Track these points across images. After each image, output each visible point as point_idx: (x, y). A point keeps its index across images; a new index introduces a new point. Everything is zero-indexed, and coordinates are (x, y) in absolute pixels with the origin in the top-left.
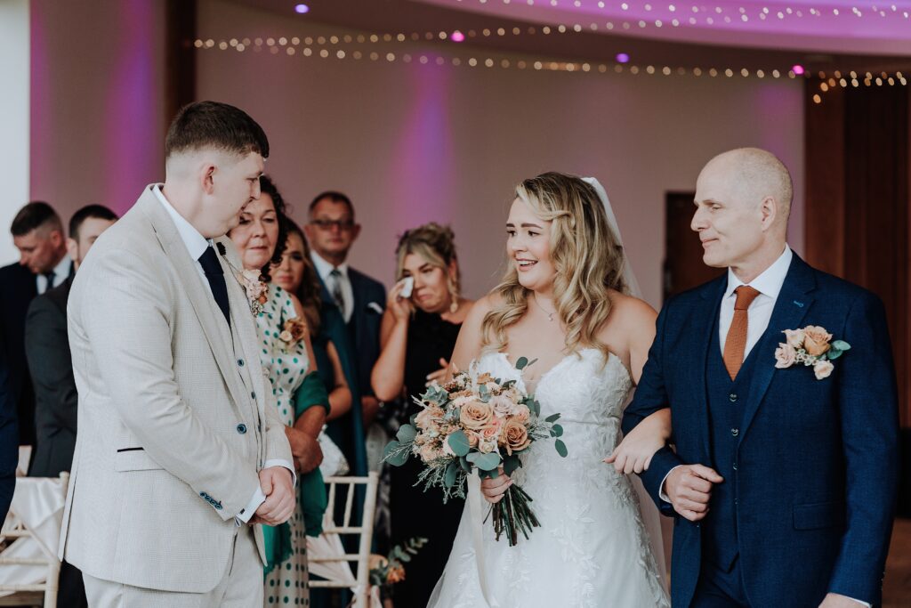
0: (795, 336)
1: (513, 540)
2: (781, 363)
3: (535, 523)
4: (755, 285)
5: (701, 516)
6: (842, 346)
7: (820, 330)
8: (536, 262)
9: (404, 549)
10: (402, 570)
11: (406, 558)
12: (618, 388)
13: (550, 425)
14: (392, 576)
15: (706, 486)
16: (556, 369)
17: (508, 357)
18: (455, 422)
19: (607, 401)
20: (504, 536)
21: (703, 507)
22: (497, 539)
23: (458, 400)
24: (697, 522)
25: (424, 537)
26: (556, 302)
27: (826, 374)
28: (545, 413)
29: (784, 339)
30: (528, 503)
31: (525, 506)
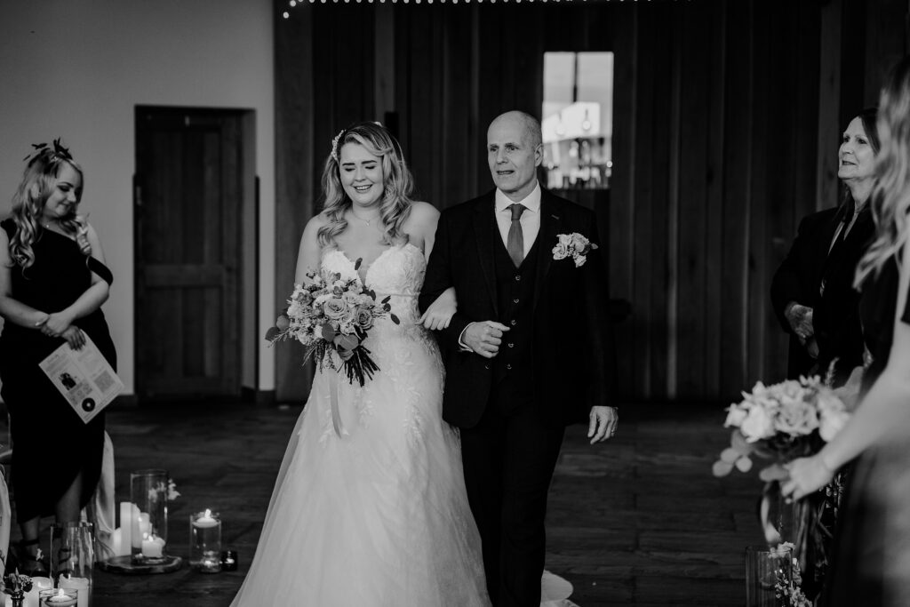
0: (565, 239)
5: (495, 354)
6: (594, 246)
8: (371, 185)
12: (420, 270)
15: (501, 334)
16: (379, 260)
17: (345, 254)
18: (322, 315)
19: (415, 280)
21: (497, 348)
22: (351, 383)
23: (321, 298)
24: (492, 358)
27: (582, 264)
30: (368, 355)
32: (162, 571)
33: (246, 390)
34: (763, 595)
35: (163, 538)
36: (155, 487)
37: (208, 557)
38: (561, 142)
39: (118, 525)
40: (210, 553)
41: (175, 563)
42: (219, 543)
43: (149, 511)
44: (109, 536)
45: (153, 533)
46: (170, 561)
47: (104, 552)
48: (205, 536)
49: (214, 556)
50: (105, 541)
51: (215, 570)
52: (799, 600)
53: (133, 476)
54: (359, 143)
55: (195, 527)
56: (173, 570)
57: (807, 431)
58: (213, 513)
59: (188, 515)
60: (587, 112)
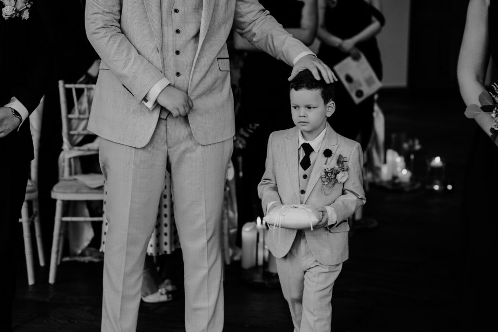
9: (246, 131)
10: (244, 142)
11: (247, 135)
14: (238, 146)
25: (257, 123)
32: (409, 191)
36: (407, 142)
39: (385, 162)
40: (438, 181)
41: (417, 186)
42: (443, 175)
46: (414, 185)
56: (415, 191)
58: (441, 158)
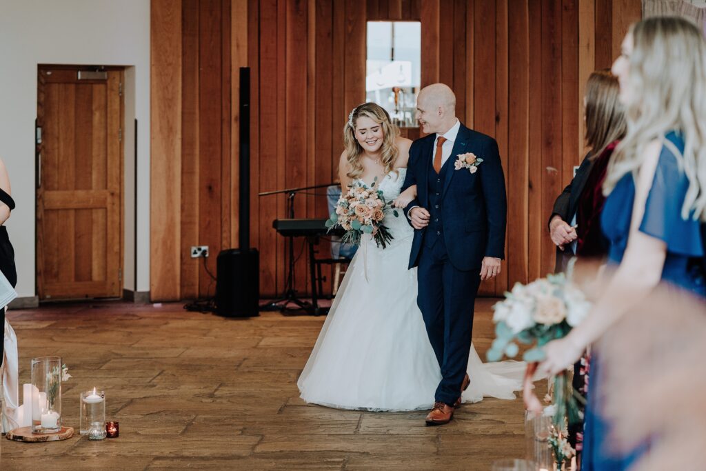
0: (462, 157)
1: (384, 246)
2: (457, 168)
3: (392, 238)
4: (445, 136)
6: (480, 160)
7: (472, 154)
8: (376, 140)
13: (390, 205)
18: (354, 214)
20: (381, 246)
22: (378, 246)
23: (353, 204)
26: (382, 158)
27: (475, 171)
28: (387, 202)
29: (458, 158)
31: (386, 232)
32: (58, 439)
33: (126, 292)
34: (538, 446)
35: (58, 412)
36: (52, 371)
37: (94, 426)
38: (381, 91)
39: (21, 402)
40: (97, 424)
41: (68, 432)
42: (104, 415)
43: (47, 390)
44: (14, 411)
45: (50, 409)
46: (63, 431)
47: (10, 425)
48: (92, 410)
49: (100, 425)
50: (10, 415)
51: (100, 438)
52: (566, 449)
53: (33, 362)
54: (368, 116)
55: (84, 403)
56: (67, 438)
57: (558, 320)
58: (99, 391)
59: (79, 393)
60: (401, 67)
